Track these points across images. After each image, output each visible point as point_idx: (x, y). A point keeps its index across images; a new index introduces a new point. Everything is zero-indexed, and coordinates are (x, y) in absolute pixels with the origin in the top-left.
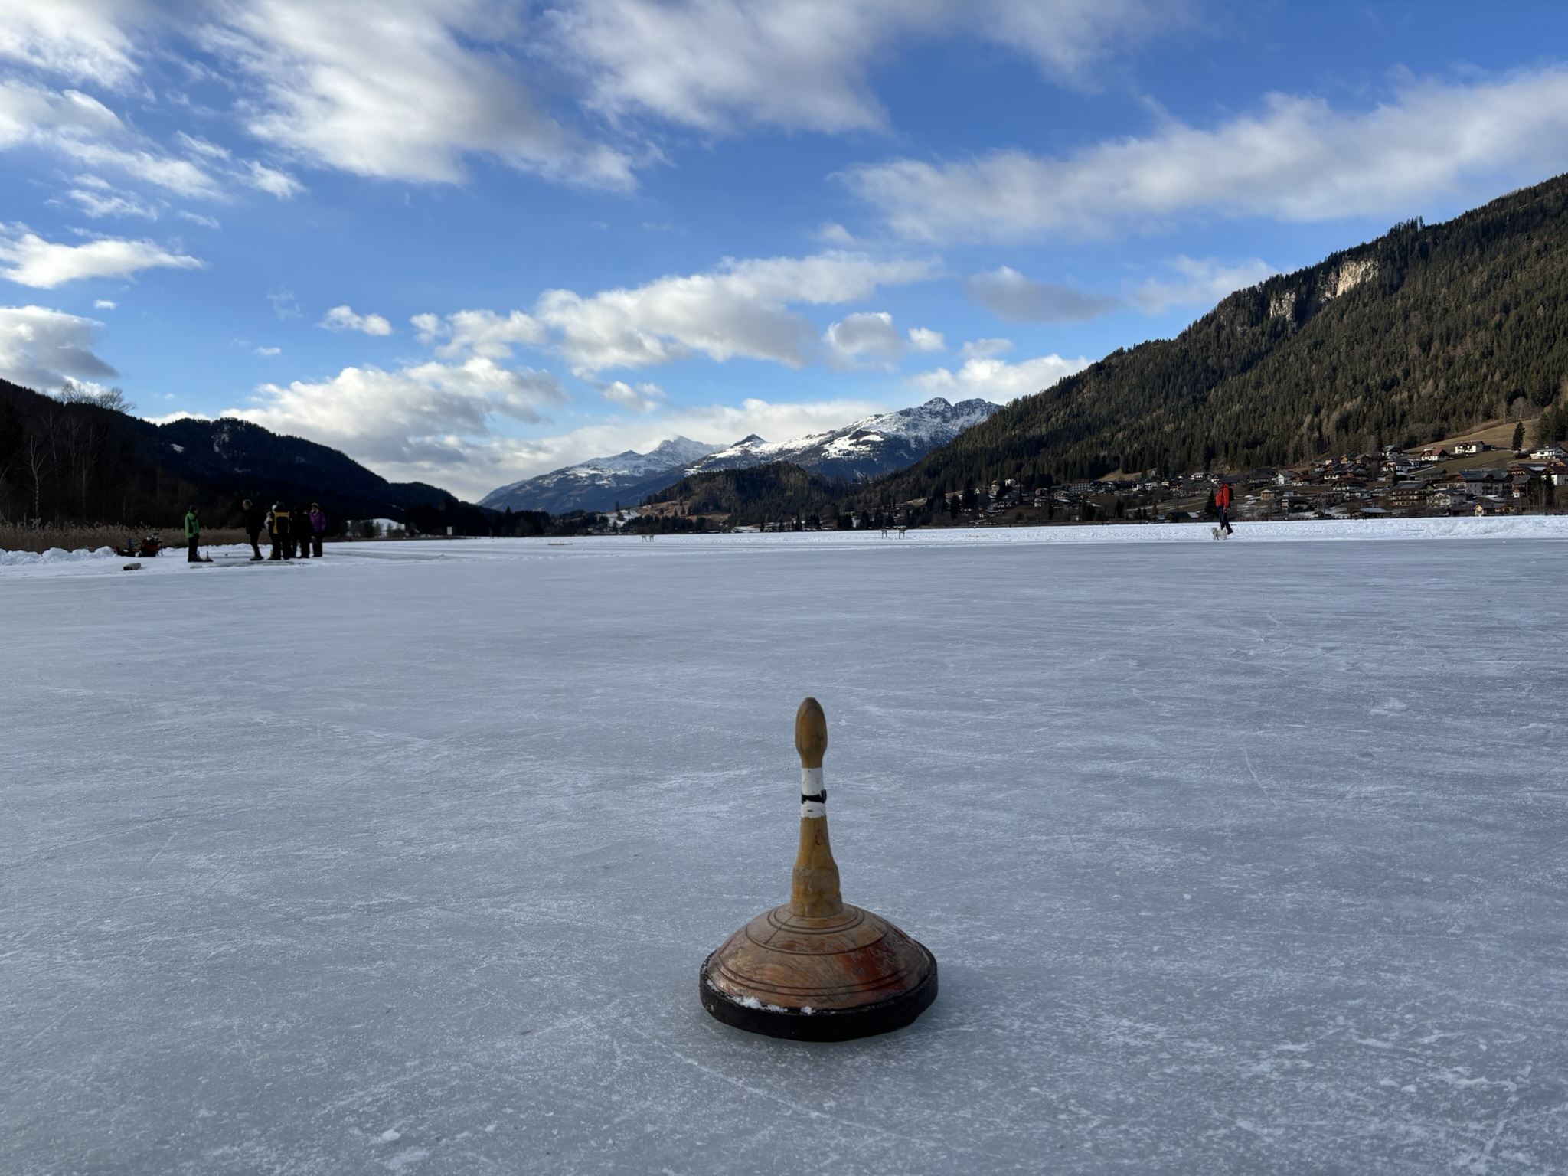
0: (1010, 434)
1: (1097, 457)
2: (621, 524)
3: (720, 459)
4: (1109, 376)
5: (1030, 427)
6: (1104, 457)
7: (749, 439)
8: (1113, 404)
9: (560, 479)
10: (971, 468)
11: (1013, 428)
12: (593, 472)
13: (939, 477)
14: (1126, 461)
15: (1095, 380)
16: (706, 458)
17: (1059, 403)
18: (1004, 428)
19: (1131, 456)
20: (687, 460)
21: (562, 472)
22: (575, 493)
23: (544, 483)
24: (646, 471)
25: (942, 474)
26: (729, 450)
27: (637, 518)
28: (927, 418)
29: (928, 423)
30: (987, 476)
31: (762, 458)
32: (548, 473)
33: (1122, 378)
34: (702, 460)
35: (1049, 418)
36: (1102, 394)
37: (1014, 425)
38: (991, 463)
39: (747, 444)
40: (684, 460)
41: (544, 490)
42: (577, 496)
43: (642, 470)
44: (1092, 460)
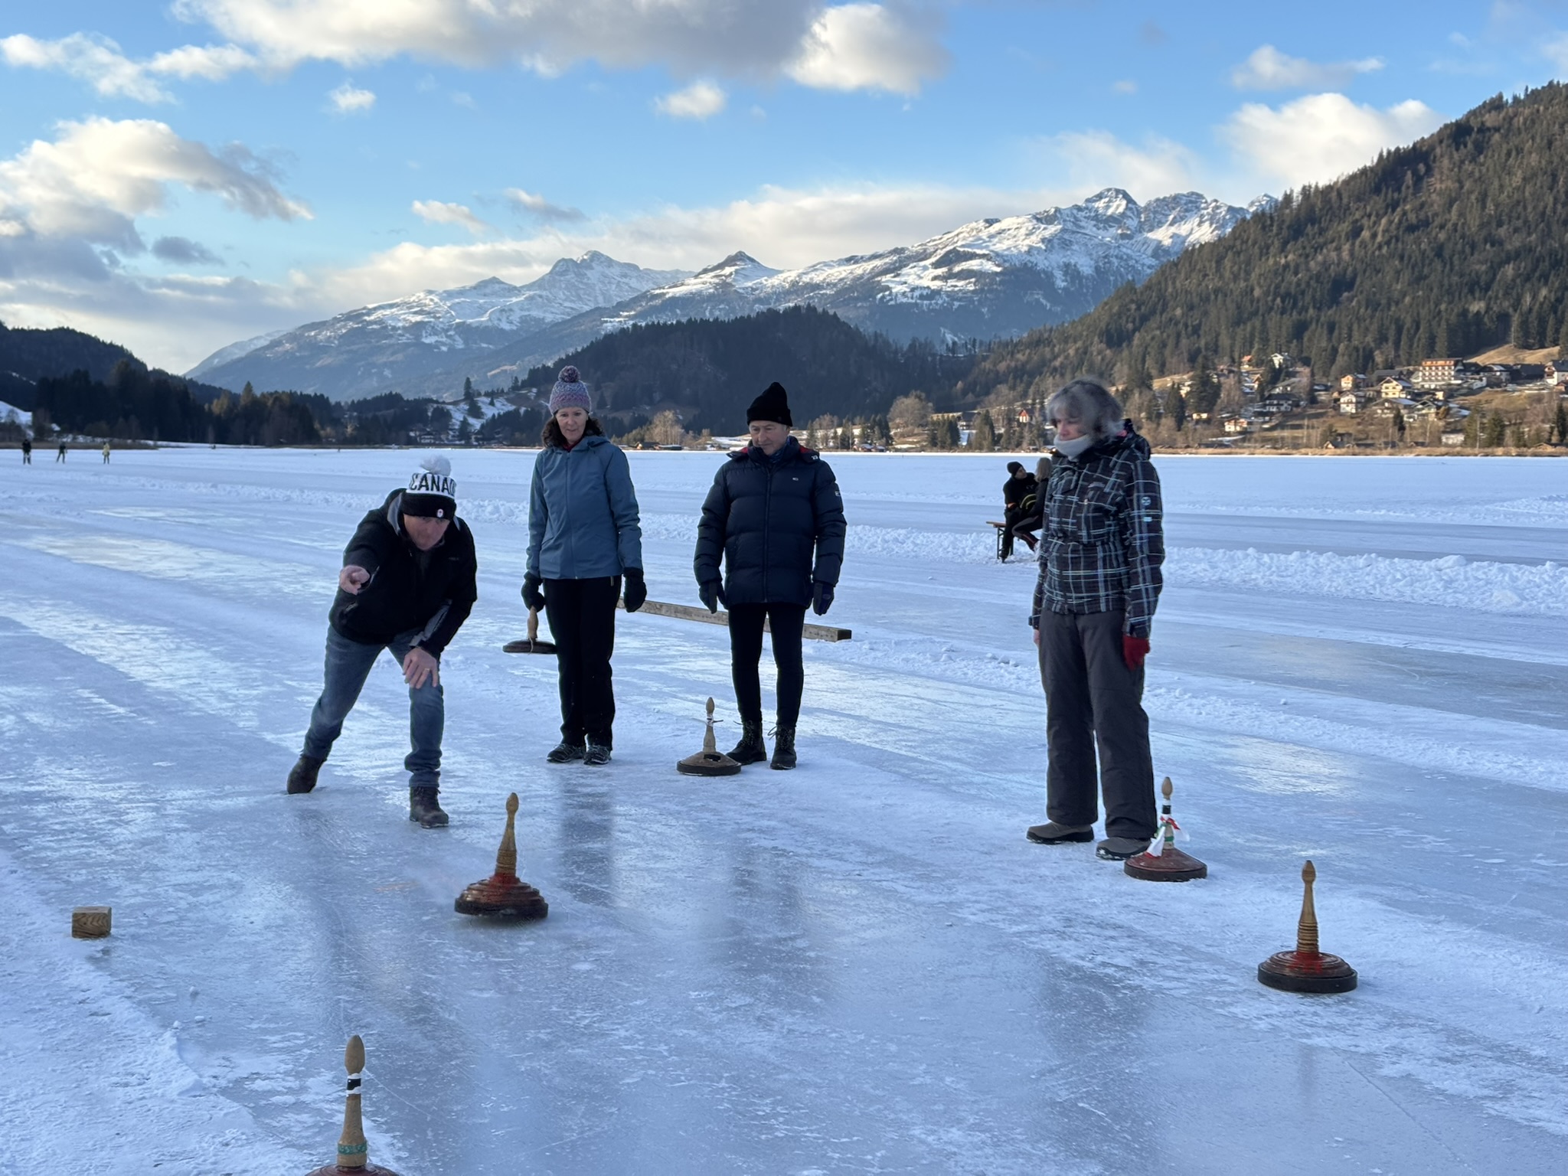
0: (1276, 263)
1: (1464, 313)
2: (476, 424)
3: (673, 299)
4: (1480, 148)
5: (1318, 248)
6: (1478, 313)
7: (730, 261)
8: (1491, 208)
9: (352, 330)
10: (1196, 330)
11: (1283, 249)
12: (419, 318)
13: (1130, 345)
14: (1524, 324)
15: (1451, 157)
16: (644, 296)
17: (1377, 202)
18: (1265, 251)
19: (1534, 314)
20: (607, 297)
21: (355, 316)
22: (381, 359)
23: (320, 337)
24: (524, 320)
25: (1136, 341)
26: (693, 281)
27: (508, 414)
28: (1090, 228)
29: (1092, 237)
30: (1232, 347)
31: (759, 300)
32: (329, 318)
33: (1509, 154)
34: (635, 301)
35: (1356, 232)
36: (1467, 185)
37: (1285, 243)
38: (1238, 321)
39: (728, 270)
40: (600, 299)
41: (318, 349)
42: (385, 365)
43: (515, 317)
44: (1453, 319)
